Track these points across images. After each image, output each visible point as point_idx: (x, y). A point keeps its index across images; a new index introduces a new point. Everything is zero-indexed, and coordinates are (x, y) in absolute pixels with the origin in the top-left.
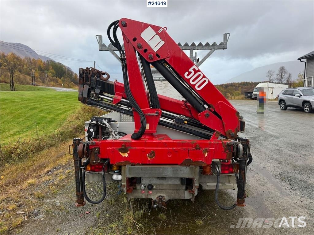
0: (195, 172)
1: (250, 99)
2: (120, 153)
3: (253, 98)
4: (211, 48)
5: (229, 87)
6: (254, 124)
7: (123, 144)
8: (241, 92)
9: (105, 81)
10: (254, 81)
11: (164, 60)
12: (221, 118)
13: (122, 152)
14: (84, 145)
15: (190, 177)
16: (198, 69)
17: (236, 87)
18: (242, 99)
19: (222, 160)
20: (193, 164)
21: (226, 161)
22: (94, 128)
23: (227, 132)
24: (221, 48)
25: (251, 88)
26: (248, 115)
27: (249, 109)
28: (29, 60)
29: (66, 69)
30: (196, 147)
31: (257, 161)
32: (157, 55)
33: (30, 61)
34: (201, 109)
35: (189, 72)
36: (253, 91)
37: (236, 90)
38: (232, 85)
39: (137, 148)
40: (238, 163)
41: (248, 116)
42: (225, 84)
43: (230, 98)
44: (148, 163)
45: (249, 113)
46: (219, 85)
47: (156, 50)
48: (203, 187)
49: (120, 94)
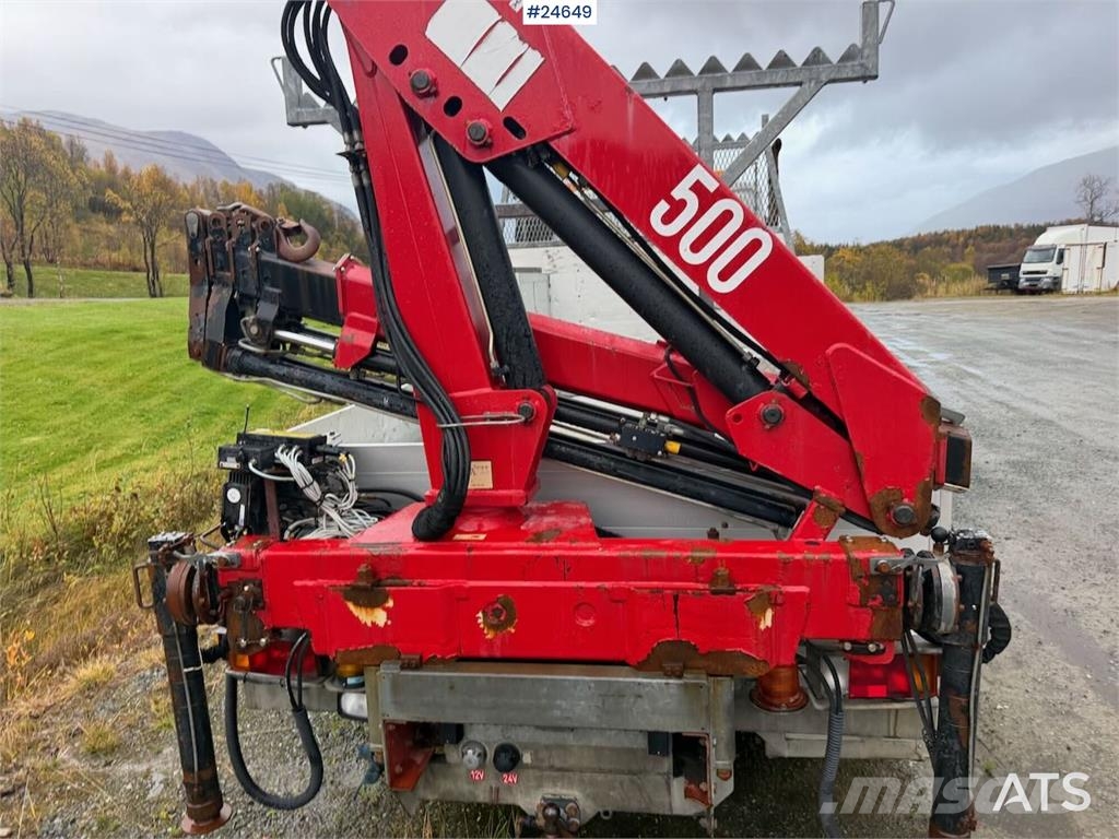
0: (707, 708)
1: (1009, 291)
2: (351, 606)
3: (1020, 286)
4: (798, 80)
5: (929, 249)
6: (1024, 398)
7: (363, 568)
8: (974, 266)
9: (297, 262)
10: (1026, 222)
11: (545, 144)
12: (840, 427)
13: (357, 604)
14: (192, 571)
15: (688, 728)
16: (717, 185)
17: (954, 247)
18: (978, 293)
19: (852, 642)
20: (701, 663)
21: (872, 647)
22: (242, 486)
23: (876, 501)
24: (850, 75)
25: (1013, 250)
26: (1000, 362)
27: (1002, 336)
28: (209, 188)
29: (332, 212)
30: (712, 579)
31: (1037, 578)
32: (510, 124)
33: (215, 192)
34: (740, 386)
35: (670, 200)
36: (1022, 261)
37: (953, 260)
38: (937, 240)
39: (428, 582)
40: (934, 651)
41: (1000, 366)
42: (910, 236)
43: (929, 293)
44: (484, 653)
45: (1004, 353)
46: (888, 244)
47: (501, 98)
48: (768, 747)
49: (364, 321)
